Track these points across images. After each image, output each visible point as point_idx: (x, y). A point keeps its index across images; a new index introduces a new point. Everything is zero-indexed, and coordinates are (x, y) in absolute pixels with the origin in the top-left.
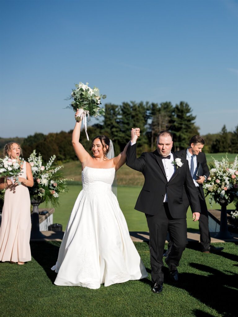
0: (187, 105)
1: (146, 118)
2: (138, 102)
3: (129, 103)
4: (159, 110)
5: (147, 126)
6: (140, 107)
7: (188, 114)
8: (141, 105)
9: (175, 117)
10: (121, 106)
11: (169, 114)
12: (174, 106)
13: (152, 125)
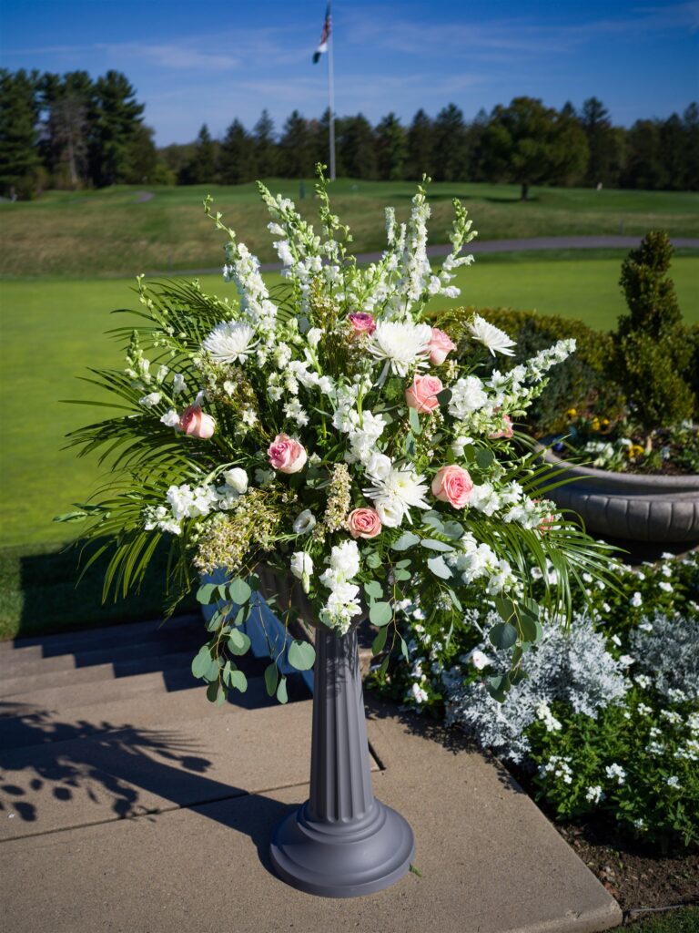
0: (123, 80)
1: (34, 107)
4: (63, 90)
5: (38, 127)
6: (20, 82)
7: (127, 101)
8: (21, 75)
9: (100, 105)
11: (84, 99)
12: (95, 81)
13: (51, 124)
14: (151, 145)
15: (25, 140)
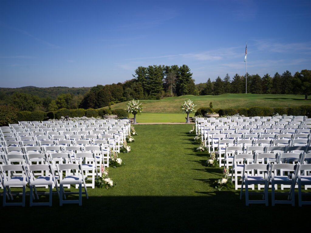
0: (187, 67)
1: (163, 75)
2: (158, 65)
3: (153, 66)
4: (171, 70)
5: (164, 80)
6: (159, 69)
7: (188, 73)
8: (160, 67)
9: (180, 74)
10: (148, 68)
11: (176, 72)
12: (179, 68)
13: (166, 79)
14: (194, 84)
15: (159, 83)
